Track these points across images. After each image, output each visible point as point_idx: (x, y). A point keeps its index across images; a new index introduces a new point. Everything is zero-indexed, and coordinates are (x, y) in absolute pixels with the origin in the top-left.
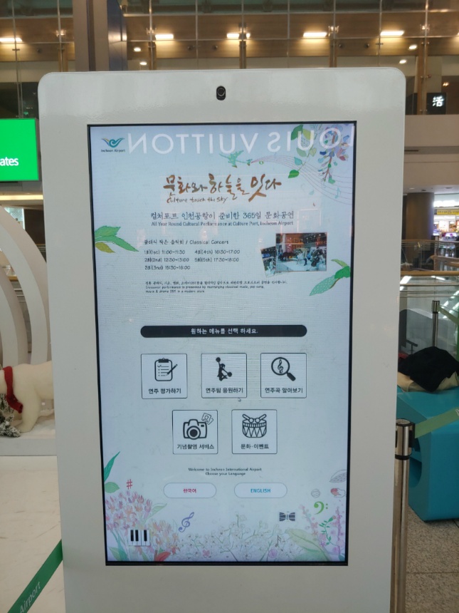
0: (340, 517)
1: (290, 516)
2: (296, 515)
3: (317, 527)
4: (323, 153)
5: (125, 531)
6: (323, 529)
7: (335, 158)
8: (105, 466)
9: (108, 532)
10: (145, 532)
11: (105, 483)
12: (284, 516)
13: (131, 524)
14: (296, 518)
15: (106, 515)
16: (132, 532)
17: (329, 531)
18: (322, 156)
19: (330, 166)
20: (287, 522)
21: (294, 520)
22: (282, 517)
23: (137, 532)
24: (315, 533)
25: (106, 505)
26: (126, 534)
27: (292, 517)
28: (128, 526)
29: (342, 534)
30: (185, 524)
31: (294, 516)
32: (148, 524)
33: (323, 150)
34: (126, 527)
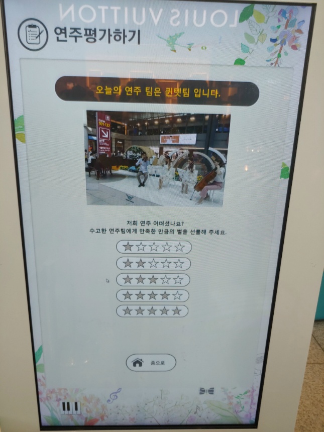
0: (253, 391)
1: (209, 391)
2: (214, 389)
3: (232, 399)
4: (274, 41)
5: (57, 403)
6: (238, 400)
7: (287, 47)
8: (36, 350)
9: (41, 404)
10: (76, 404)
11: (37, 364)
12: (204, 391)
13: (62, 398)
14: (214, 392)
15: (39, 390)
16: (64, 404)
17: (243, 402)
18: (272, 44)
19: (279, 56)
20: (207, 396)
21: (213, 394)
22: (202, 391)
23: (68, 404)
24: (231, 403)
25: (39, 383)
26: (58, 405)
27: (211, 391)
28: (60, 399)
29: (254, 404)
30: (112, 396)
31: (213, 391)
32: (78, 398)
33: (274, 38)
34: (58, 400)
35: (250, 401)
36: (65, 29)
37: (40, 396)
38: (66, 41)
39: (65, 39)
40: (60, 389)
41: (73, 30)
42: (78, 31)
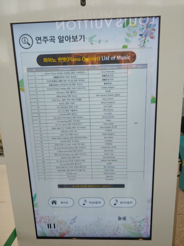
0: (147, 219)
1: (123, 218)
2: (126, 218)
3: (136, 223)
5: (44, 224)
6: (140, 224)
7: (148, 38)
8: (33, 196)
9: (37, 224)
10: (54, 225)
11: (34, 203)
14: (126, 219)
15: (36, 217)
16: (48, 224)
17: (142, 225)
18: (140, 37)
19: (145, 42)
20: (122, 221)
22: (120, 218)
23: (50, 224)
24: (136, 226)
25: (35, 213)
28: (46, 222)
29: (149, 226)
30: (73, 221)
32: (55, 221)
33: (141, 34)
34: (45, 222)
35: (146, 224)
36: (40, 38)
37: (36, 220)
38: (41, 43)
39: (40, 42)
40: (46, 217)
41: (44, 38)
42: (47, 38)
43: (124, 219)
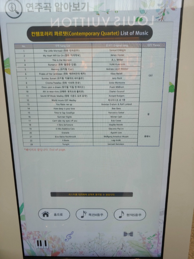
0: (159, 234)
2: (133, 233)
3: (145, 240)
6: (149, 240)
8: (20, 206)
9: (24, 241)
10: (45, 241)
11: (21, 215)
13: (37, 237)
15: (22, 232)
16: (38, 241)
17: (152, 242)
19: (164, 14)
20: (128, 237)
23: (41, 241)
24: (144, 243)
25: (22, 227)
26: (34, 242)
28: (35, 239)
29: (160, 243)
30: (68, 237)
32: (47, 237)
33: (160, 3)
35: (157, 241)
37: (23, 236)
40: (35, 232)
43: (131, 234)
